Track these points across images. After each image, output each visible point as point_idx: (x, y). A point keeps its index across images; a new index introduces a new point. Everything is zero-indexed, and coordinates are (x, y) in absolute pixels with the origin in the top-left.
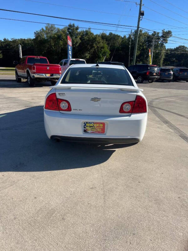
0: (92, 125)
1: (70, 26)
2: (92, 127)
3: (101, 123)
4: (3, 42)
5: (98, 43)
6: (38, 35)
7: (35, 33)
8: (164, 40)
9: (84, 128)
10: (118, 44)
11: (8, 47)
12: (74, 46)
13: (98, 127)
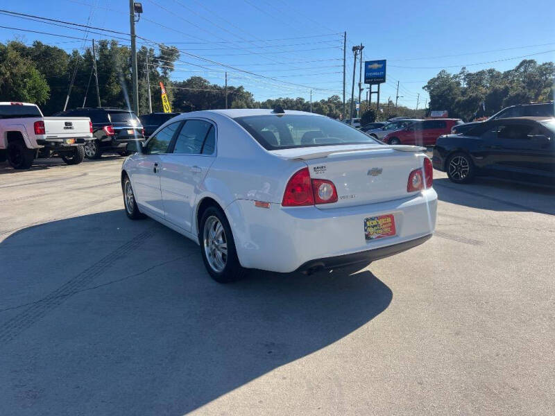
0: (375, 223)
2: (376, 226)
3: (388, 216)
5: (14, 64)
8: (166, 64)
9: (366, 230)
10: (62, 68)
13: (385, 224)
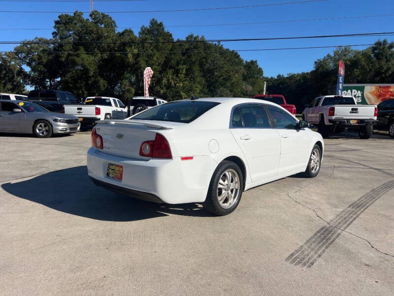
0: (113, 167)
1: (379, 44)
4: (276, 80)
6: (319, 65)
7: (316, 63)
11: (281, 86)
12: (384, 76)
13: (118, 171)
